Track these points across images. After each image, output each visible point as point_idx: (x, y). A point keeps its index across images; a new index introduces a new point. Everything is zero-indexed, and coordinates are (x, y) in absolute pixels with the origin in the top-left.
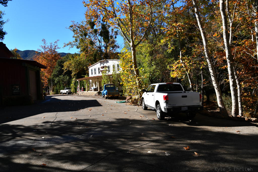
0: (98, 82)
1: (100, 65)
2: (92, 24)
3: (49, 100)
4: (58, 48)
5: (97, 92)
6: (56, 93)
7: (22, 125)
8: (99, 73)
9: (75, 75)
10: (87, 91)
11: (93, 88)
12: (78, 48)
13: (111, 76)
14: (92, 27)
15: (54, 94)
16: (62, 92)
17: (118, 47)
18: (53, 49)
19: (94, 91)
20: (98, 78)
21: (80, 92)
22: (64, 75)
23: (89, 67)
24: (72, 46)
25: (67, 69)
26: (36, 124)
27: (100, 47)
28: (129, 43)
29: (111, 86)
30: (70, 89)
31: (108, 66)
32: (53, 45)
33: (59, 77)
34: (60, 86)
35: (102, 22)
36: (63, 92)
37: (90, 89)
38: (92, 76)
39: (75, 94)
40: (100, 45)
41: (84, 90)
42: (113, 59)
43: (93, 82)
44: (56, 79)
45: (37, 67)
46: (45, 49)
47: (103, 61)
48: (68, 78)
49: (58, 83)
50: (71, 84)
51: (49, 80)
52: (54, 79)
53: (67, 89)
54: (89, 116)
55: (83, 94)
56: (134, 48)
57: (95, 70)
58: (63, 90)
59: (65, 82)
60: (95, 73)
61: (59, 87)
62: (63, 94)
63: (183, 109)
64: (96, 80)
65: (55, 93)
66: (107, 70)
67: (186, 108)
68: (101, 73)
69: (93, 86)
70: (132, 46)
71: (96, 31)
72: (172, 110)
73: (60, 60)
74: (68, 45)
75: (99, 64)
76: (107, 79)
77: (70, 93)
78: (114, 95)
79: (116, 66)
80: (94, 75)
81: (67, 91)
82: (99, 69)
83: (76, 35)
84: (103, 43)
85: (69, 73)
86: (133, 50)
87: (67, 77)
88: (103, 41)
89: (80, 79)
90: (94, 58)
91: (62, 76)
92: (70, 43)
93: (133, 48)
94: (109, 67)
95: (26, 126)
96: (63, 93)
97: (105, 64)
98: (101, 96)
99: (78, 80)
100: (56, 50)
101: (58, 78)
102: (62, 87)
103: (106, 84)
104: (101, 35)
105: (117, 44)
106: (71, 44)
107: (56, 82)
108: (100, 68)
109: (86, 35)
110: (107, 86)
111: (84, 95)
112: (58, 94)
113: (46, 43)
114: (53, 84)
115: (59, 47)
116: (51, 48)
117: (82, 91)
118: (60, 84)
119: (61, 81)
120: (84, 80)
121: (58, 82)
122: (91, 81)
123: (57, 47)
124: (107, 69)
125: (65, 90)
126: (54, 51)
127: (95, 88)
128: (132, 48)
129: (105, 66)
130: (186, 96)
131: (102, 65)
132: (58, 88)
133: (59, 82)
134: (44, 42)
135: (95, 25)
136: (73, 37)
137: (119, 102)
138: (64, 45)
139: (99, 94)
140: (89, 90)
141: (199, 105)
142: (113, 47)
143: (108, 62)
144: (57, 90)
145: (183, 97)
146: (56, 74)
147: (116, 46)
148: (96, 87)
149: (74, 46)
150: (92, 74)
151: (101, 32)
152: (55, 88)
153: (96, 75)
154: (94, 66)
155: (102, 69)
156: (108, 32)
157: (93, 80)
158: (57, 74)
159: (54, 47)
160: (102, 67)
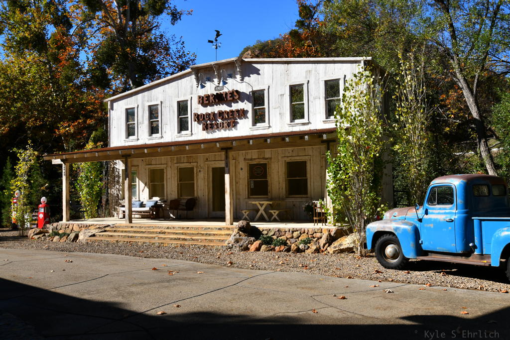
8: (183, 125)
10: (131, 222)
23: (113, 101)
31: (254, 92)
38: (132, 142)
55: (118, 236)
57: (153, 112)
60: (154, 130)
64: (154, 160)
66: (243, 114)
68: (195, 126)
79: (315, 92)
80: (143, 137)
82: (182, 107)
94: (257, 98)
97: (234, 84)
99: (56, 161)
108: (195, 100)
122: (120, 166)
124: (247, 106)
127: (149, 204)
129: (225, 90)
131: (210, 88)
143: (257, 72)
150: (130, 131)
153: (156, 139)
154: (146, 93)
155: (205, 105)
160: (208, 97)
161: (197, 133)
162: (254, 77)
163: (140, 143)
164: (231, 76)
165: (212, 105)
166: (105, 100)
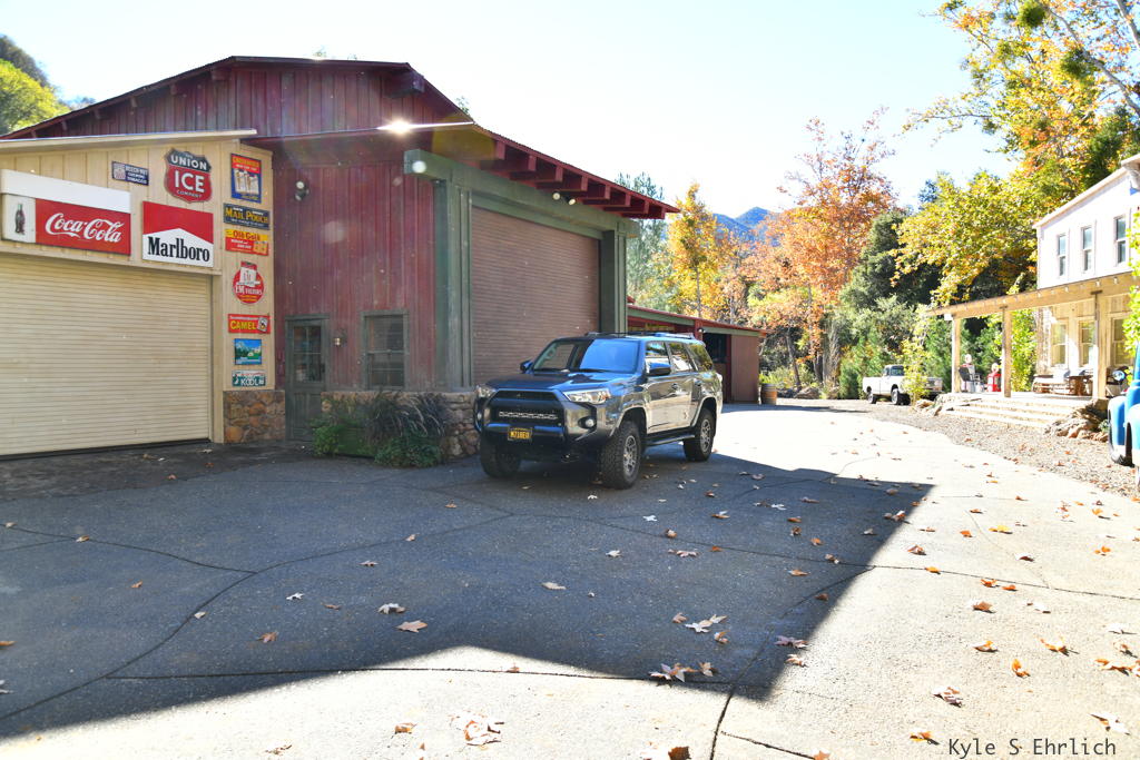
6: (849, 393)
8: (1120, 256)
10: (1010, 395)
11: (1058, 372)
12: (990, 127)
15: (838, 398)
16: (869, 389)
18: (857, 164)
19: (1066, 395)
20: (1096, 293)
25: (912, 260)
32: (856, 142)
36: (875, 391)
37: (1039, 380)
38: (1063, 280)
39: (924, 406)
43: (1063, 329)
44: (860, 319)
46: (821, 169)
49: (861, 340)
55: (969, 412)
57: (1087, 239)
58: (877, 380)
60: (1087, 261)
62: (874, 402)
74: (928, 118)
75: (1128, 184)
81: (895, 386)
91: (893, 299)
99: (948, 318)
100: (873, 169)
101: (867, 312)
106: (951, 112)
107: (854, 332)
112: (853, 399)
113: (826, 137)
116: (849, 158)
118: (867, 344)
123: (879, 149)
125: (884, 378)
127: (1075, 372)
132: (857, 364)
134: (814, 133)
139: (1093, 427)
140: (1027, 387)
144: (854, 376)
146: (862, 289)
148: (1088, 368)
149: (968, 121)
153: (1087, 275)
154: (1078, 211)
157: (1067, 313)
158: (870, 289)
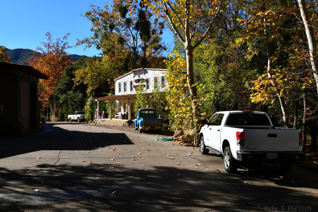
0: (129, 105)
1: (134, 77)
2: (124, 11)
3: (49, 130)
4: (68, 47)
5: (127, 120)
7: (5, 167)
8: (131, 89)
9: (92, 91)
10: (111, 119)
11: (120, 114)
12: (98, 48)
13: (151, 96)
14: (123, 15)
15: (58, 121)
16: (70, 118)
17: (165, 49)
18: (60, 48)
19: (123, 119)
20: (129, 98)
21: (99, 120)
22: (75, 91)
23: (116, 80)
24: (90, 44)
25: (79, 82)
26: (27, 168)
27: (134, 48)
28: (183, 43)
29: (150, 112)
30: (83, 113)
31: (147, 79)
33: (67, 93)
34: (68, 108)
35: (139, 7)
36: (72, 118)
37: (116, 116)
38: (120, 94)
39: (91, 122)
40: (134, 44)
41: (106, 116)
42: (156, 68)
43: (120, 104)
44: (62, 97)
45: (33, 77)
46: (49, 48)
47: (139, 70)
48: (80, 95)
49: (65, 104)
50: (86, 107)
51: (51, 98)
52: (59, 96)
53: (78, 113)
54: (112, 159)
55: (104, 123)
56: (191, 51)
57: (125, 84)
58: (73, 116)
59: (77, 101)
60: (125, 90)
61: (67, 110)
62: (72, 122)
63: (270, 157)
64: (125, 100)
65: (59, 119)
66: (144, 86)
67: (275, 156)
68: (134, 89)
69: (120, 111)
70: (188, 48)
71: (129, 22)
72: (250, 157)
73: (70, 67)
74: (83, 43)
75: (132, 75)
76: (143, 101)
77: (82, 121)
78: (155, 127)
79: (160, 80)
80: (123, 93)
81: (78, 117)
82: (131, 83)
83: (96, 28)
84: (140, 42)
85: (83, 88)
86: (188, 54)
87: (78, 95)
88: (140, 37)
89: (101, 99)
90: (124, 64)
91: (72, 92)
92: (87, 41)
93: (189, 51)
94: (147, 81)
95: (11, 170)
96: (73, 120)
97: (143, 76)
98: (132, 127)
99: (96, 101)
100: (65, 50)
101: (64, 95)
102: (70, 110)
103: (142, 108)
104: (137, 28)
105: (164, 44)
106: (89, 42)
107: (61, 101)
108: (134, 81)
109: (112, 27)
110: (143, 112)
111: (105, 125)
112: (64, 121)
114: (57, 104)
115: (70, 45)
116: (58, 46)
117: (102, 118)
118: (67, 105)
119: (69, 101)
120: (106, 100)
121: (64, 101)
122: (117, 102)
124: (145, 84)
125: (75, 115)
126: (62, 51)
127: (123, 114)
128: (187, 51)
129: (141, 78)
130: (275, 135)
131: (137, 78)
132: (64, 111)
133: (66, 101)
135: (127, 12)
136: (92, 30)
137: (162, 139)
138: (76, 42)
139: (129, 125)
140: (114, 117)
141: (298, 152)
142: (156, 49)
143: (147, 72)
144: (63, 114)
145: (270, 135)
146: (62, 88)
147: (160, 46)
148: (125, 113)
149: (93, 45)
150: (120, 90)
151: (137, 23)
152: (60, 111)
153: (126, 93)
154: (123, 78)
155: (136, 83)
156: (148, 24)
157: (121, 100)
158: (65, 88)
159: (61, 46)
160: (136, 80)
161: (134, 92)
162: (147, 74)
163: (122, 94)
164: (142, 74)
165: (138, 83)
166: (114, 80)
